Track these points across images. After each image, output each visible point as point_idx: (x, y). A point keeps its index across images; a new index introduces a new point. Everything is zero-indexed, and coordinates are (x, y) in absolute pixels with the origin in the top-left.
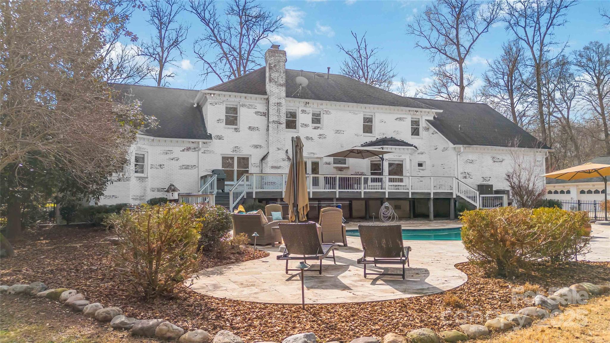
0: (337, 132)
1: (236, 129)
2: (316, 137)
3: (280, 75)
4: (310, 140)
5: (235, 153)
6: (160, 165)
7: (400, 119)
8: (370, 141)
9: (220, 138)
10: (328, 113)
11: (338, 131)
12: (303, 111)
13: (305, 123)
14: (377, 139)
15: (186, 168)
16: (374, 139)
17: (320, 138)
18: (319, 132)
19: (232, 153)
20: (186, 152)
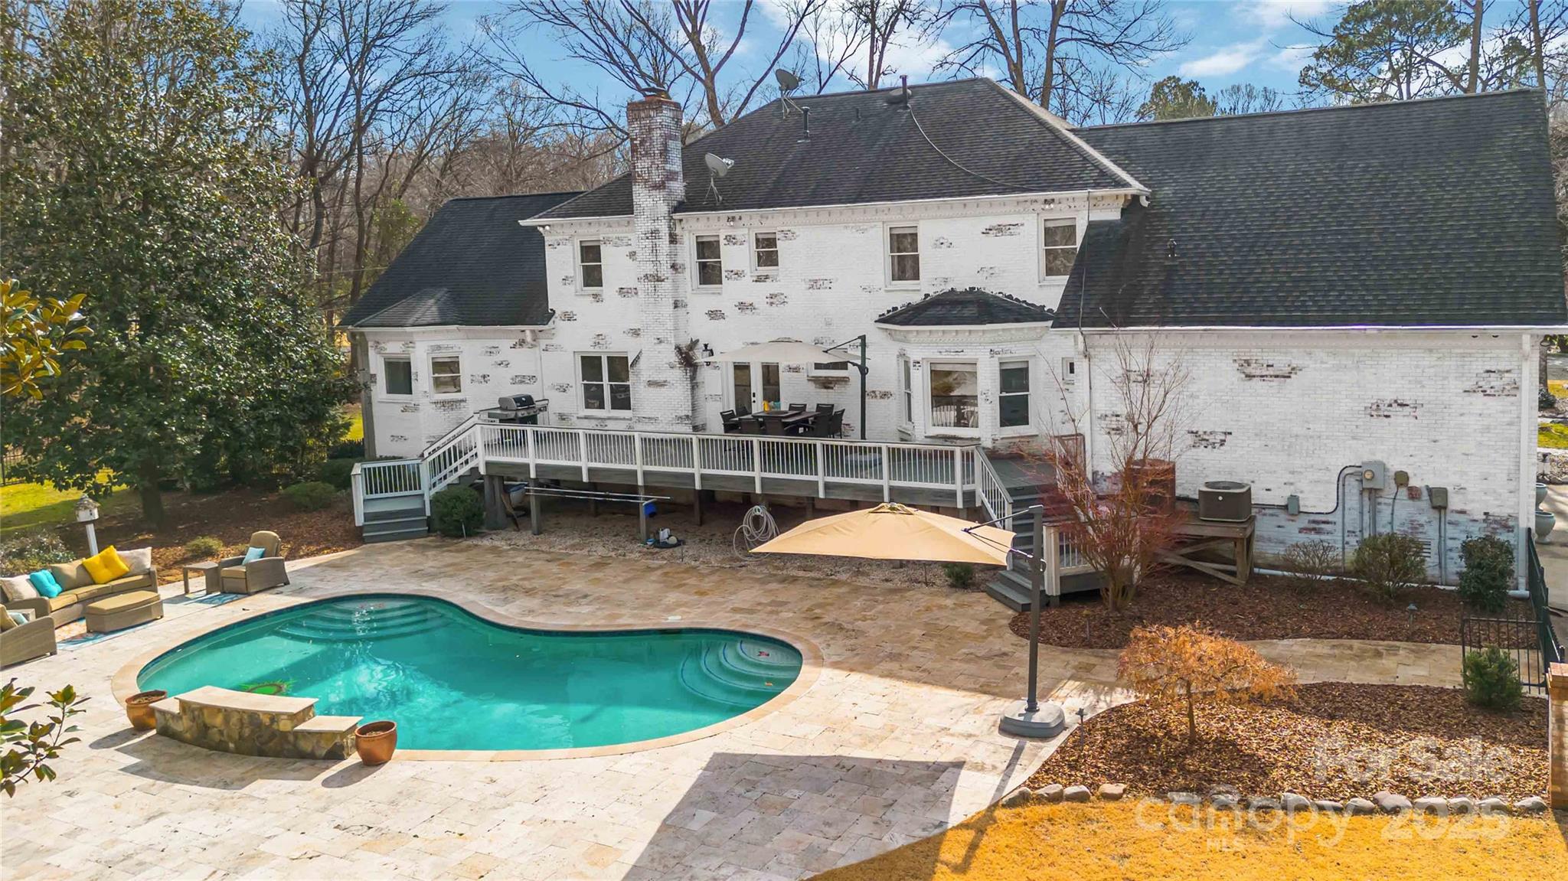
0: (814, 284)
1: (595, 296)
2: (761, 302)
3: (653, 163)
4: (748, 311)
5: (597, 349)
6: (484, 377)
7: (1000, 229)
8: (906, 303)
9: (569, 317)
10: (790, 235)
11: (816, 281)
12: (730, 239)
13: (735, 269)
14: (927, 295)
15: (522, 382)
16: (917, 299)
17: (772, 303)
18: (768, 287)
19: (592, 349)
20: (518, 350)
